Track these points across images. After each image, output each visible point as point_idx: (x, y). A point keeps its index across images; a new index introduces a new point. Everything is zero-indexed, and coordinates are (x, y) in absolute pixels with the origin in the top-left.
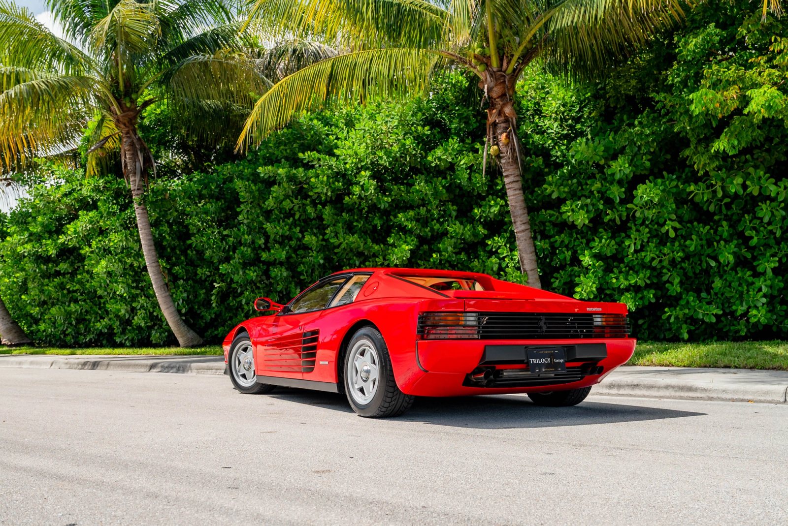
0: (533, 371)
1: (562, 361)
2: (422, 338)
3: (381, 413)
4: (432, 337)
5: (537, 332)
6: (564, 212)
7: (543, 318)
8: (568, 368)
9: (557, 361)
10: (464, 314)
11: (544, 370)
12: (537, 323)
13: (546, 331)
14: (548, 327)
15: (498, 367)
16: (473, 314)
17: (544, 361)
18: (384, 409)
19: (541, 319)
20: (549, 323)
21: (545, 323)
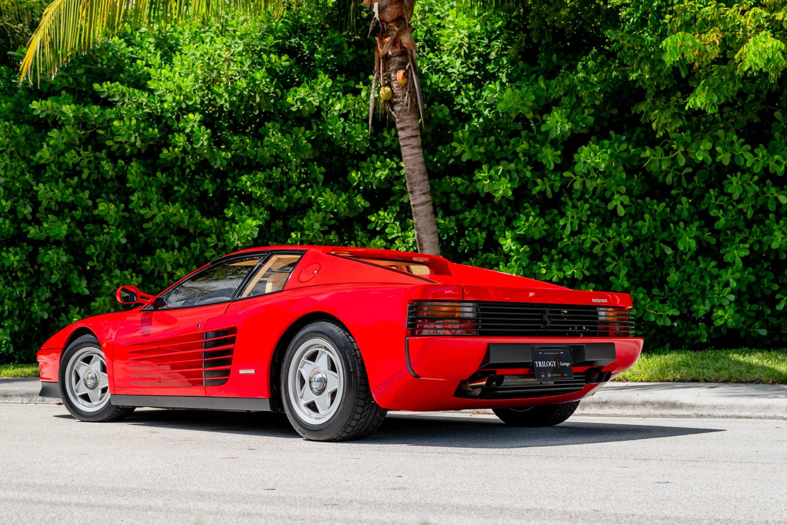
0: (539, 377)
1: (568, 364)
2: (413, 334)
3: (345, 435)
4: (425, 332)
5: (539, 327)
6: (479, 180)
7: (547, 310)
8: (575, 374)
9: (563, 364)
10: (462, 304)
11: (549, 375)
12: (541, 317)
13: (551, 328)
14: (553, 322)
15: (499, 372)
16: (471, 304)
17: (550, 364)
18: (349, 429)
19: (544, 312)
20: (554, 317)
21: (549, 317)
